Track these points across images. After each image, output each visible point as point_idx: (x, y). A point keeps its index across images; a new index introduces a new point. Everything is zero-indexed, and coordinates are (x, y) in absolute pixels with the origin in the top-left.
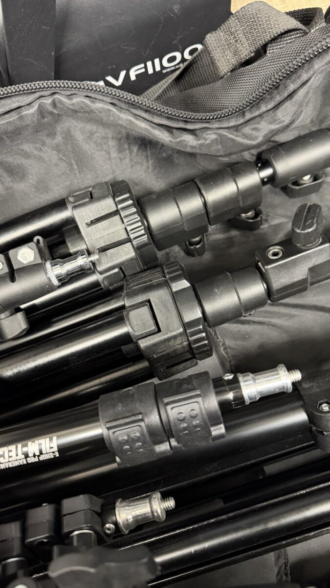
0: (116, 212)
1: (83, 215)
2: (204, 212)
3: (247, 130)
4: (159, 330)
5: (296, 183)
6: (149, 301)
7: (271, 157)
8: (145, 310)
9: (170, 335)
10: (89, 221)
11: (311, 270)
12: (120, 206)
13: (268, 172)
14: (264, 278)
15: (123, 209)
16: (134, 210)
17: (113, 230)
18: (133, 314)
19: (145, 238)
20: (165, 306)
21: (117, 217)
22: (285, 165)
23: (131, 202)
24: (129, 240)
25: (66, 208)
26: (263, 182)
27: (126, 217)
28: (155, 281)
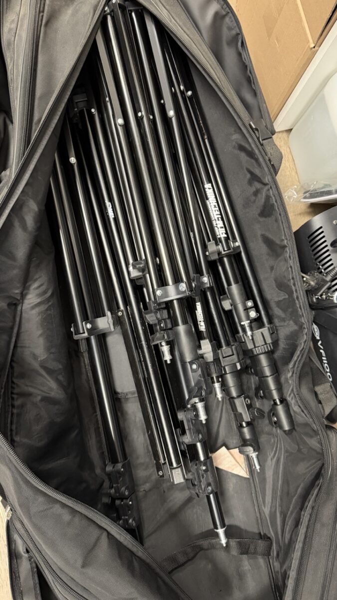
0: (266, 344)
1: (265, 331)
2: (264, 376)
3: (292, 395)
4: (223, 358)
5: (273, 414)
6: (233, 355)
7: (284, 404)
8: (231, 353)
9: (222, 362)
10: (263, 333)
11: (241, 414)
12: (268, 345)
13: (278, 403)
14: (239, 396)
15: (267, 347)
16: (267, 350)
17: (259, 341)
18: (229, 349)
19: (255, 353)
20: (232, 361)
21: (264, 343)
22: (280, 409)
23: (269, 349)
24: (255, 347)
25: (268, 324)
26: (274, 400)
27: (264, 347)
28: (240, 356)
